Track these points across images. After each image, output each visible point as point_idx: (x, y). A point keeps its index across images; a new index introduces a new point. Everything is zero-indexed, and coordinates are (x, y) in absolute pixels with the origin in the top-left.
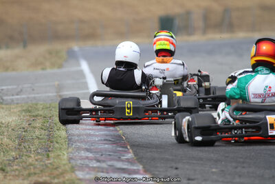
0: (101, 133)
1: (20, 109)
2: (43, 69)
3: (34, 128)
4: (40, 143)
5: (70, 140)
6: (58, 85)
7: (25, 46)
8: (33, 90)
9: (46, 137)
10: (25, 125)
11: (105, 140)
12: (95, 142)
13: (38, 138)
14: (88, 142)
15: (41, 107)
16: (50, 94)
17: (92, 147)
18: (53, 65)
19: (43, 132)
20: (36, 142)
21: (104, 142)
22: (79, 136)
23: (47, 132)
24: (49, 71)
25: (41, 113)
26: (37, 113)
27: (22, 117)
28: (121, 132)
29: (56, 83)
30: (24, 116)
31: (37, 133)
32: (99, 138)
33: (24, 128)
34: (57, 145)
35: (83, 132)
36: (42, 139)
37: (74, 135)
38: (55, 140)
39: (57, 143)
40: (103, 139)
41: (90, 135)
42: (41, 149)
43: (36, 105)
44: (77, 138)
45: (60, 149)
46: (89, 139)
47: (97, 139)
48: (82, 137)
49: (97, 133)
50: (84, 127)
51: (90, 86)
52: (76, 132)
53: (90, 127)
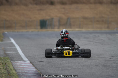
4: (5, 76)
5: (19, 75)
6: (4, 49)
9: (7, 73)
11: (34, 75)
13: (4, 73)
16: (2, 53)
19: (5, 70)
20: (3, 75)
28: (39, 72)
29: (3, 48)
31: (3, 71)
35: (23, 71)
37: (20, 73)
38: (11, 74)
39: (13, 76)
41: (26, 73)
46: (27, 75)
47: (30, 75)
48: (23, 74)
49: (29, 72)
50: (22, 69)
51: (18, 50)
52: (20, 71)
53: (25, 69)
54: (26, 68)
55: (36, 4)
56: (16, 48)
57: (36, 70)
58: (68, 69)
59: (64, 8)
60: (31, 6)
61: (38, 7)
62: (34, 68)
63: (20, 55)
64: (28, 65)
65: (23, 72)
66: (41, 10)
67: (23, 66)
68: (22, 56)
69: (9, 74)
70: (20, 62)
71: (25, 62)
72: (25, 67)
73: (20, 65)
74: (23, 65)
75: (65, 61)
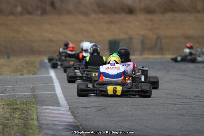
0: (64, 123)
1: (3, 103)
2: (21, 75)
3: (14, 117)
4: (18, 129)
5: (40, 128)
6: (33, 87)
7: (8, 57)
8: (14, 90)
9: (22, 125)
10: (7, 115)
11: (67, 129)
12: (59, 130)
13: (17, 125)
14: (54, 129)
15: (19, 102)
17: (57, 134)
18: (29, 72)
19: (21, 121)
20: (16, 128)
21: (66, 130)
22: (47, 125)
23: (23, 121)
24: (26, 76)
25: (19, 107)
26: (16, 107)
27: (5, 109)
28: (78, 123)
29: (31, 85)
30: (7, 109)
31: (16, 121)
32: (62, 127)
33: (6, 118)
34: (30, 131)
35: (50, 122)
36: (19, 126)
37: (44, 124)
38: (29, 127)
39: (31, 129)
40: (65, 127)
41: (55, 125)
42: (19, 133)
43: (16, 101)
44: (45, 126)
45: (33, 134)
46: (55, 128)
47: (60, 128)
48: (49, 126)
49: (61, 124)
50: (51, 119)
51: (56, 88)
52: (46, 122)
53: (56, 119)
54: (58, 117)
55: (103, 12)
56: (54, 86)
57: (75, 120)
58: (129, 120)
59: (151, 20)
60: (94, 16)
61: (106, 18)
62: (73, 117)
63: (57, 97)
64: (64, 112)
65: (50, 124)
66: (111, 22)
67: (54, 115)
68: (59, 99)
69: (26, 126)
70: (51, 108)
71: (60, 108)
72: (57, 115)
73: (50, 113)
74: (54, 113)
75: (129, 108)
